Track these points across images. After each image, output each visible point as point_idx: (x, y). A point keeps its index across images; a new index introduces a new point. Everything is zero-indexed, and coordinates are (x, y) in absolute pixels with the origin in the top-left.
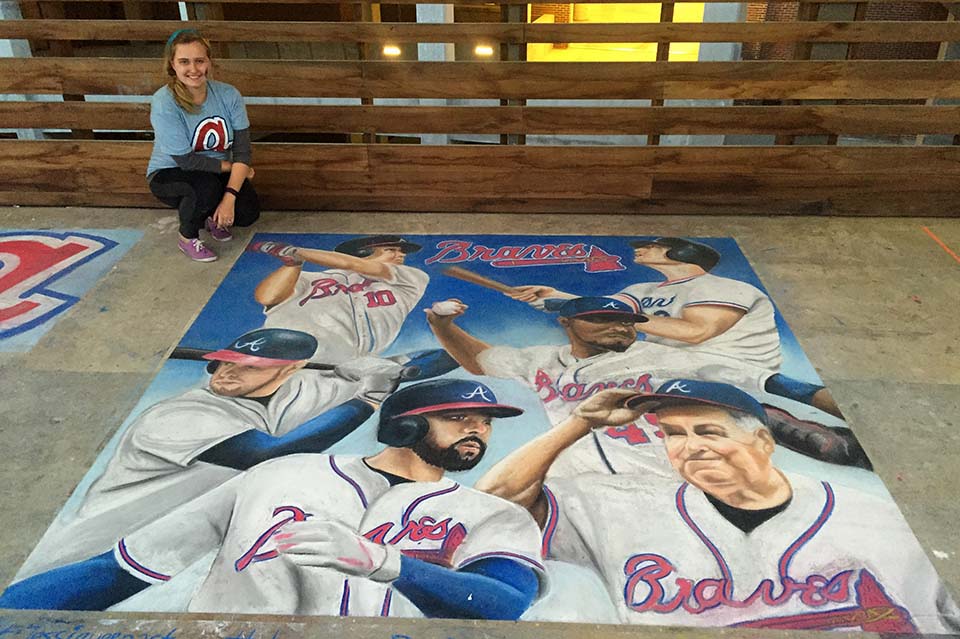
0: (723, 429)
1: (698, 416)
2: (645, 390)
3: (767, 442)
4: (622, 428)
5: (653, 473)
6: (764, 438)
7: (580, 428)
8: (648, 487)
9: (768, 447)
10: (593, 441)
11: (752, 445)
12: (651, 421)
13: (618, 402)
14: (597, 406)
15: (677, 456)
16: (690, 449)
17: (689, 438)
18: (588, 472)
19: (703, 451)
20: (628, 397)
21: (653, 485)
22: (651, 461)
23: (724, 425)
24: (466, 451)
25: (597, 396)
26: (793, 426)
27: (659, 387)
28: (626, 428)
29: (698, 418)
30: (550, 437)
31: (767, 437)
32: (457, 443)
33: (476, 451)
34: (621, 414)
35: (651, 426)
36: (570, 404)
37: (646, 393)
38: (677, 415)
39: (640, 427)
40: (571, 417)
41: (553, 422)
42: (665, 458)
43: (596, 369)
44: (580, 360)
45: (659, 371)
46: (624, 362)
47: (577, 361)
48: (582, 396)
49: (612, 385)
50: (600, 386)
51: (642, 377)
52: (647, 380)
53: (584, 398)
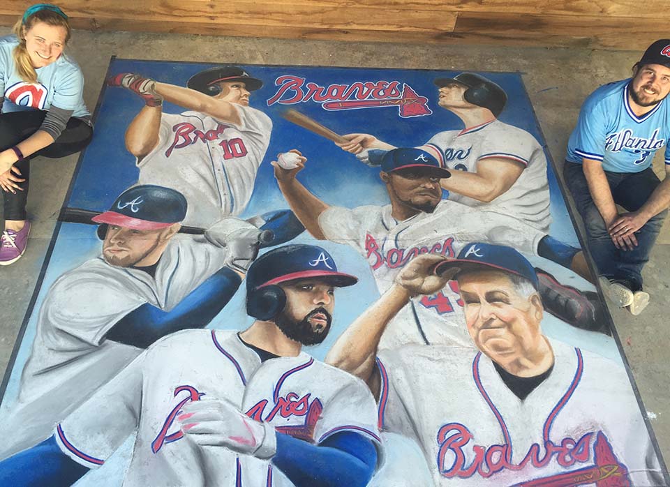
0: (507, 296)
1: (488, 282)
2: (449, 255)
3: (538, 309)
4: (432, 296)
5: (456, 343)
6: (536, 305)
7: (401, 297)
8: (453, 358)
9: (538, 313)
10: (411, 311)
11: (527, 312)
12: (455, 290)
13: (428, 268)
14: (413, 274)
15: (473, 326)
16: (482, 318)
17: (482, 306)
18: (409, 343)
19: (492, 320)
20: (437, 263)
21: (456, 355)
22: (455, 331)
23: (508, 293)
24: (317, 323)
25: (413, 263)
26: (557, 291)
27: (459, 251)
28: (435, 296)
29: (488, 284)
30: (379, 307)
31: (538, 303)
32: (309, 315)
33: (324, 323)
34: (431, 281)
35: (454, 294)
36: (393, 271)
37: (450, 259)
38: (473, 281)
39: (446, 295)
40: (394, 286)
41: (381, 291)
42: (465, 327)
43: (412, 233)
44: (399, 222)
45: (459, 233)
46: (433, 224)
47: (397, 224)
48: (402, 262)
49: (424, 250)
50: (415, 252)
51: (447, 240)
52: (451, 244)
53: (403, 265)
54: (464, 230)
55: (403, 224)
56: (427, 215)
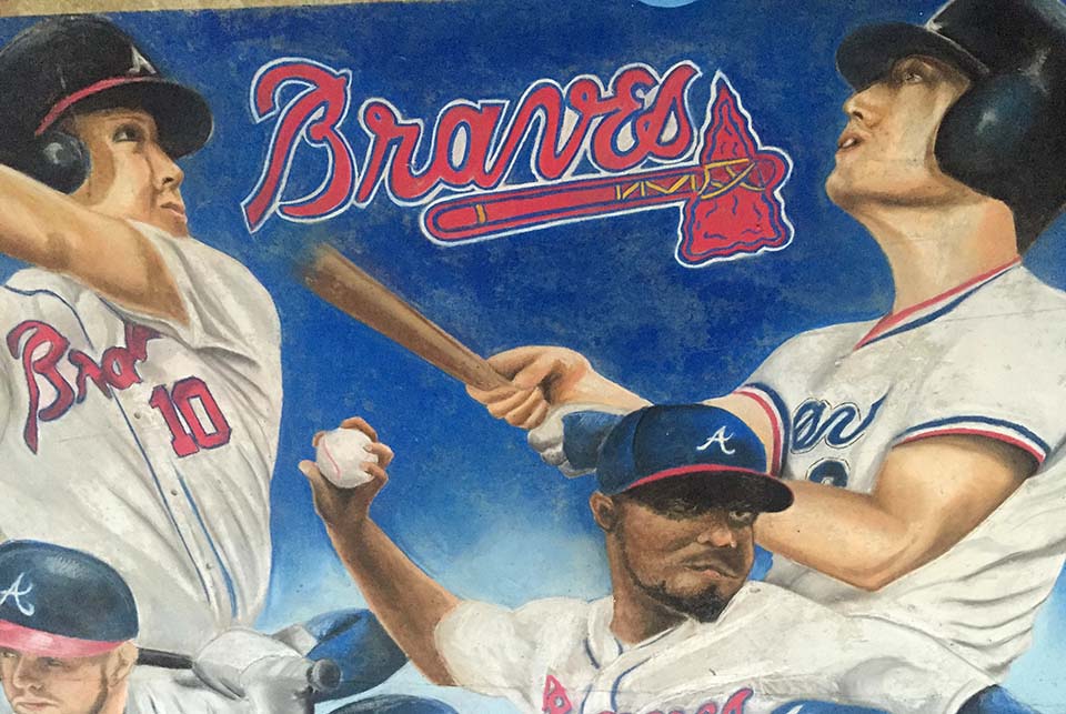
43: (653, 676)
44: (626, 647)
45: (770, 676)
46: (709, 652)
47: (621, 652)
51: (735, 695)
52: (743, 703)
54: (786, 668)
55: (635, 651)
56: (700, 627)
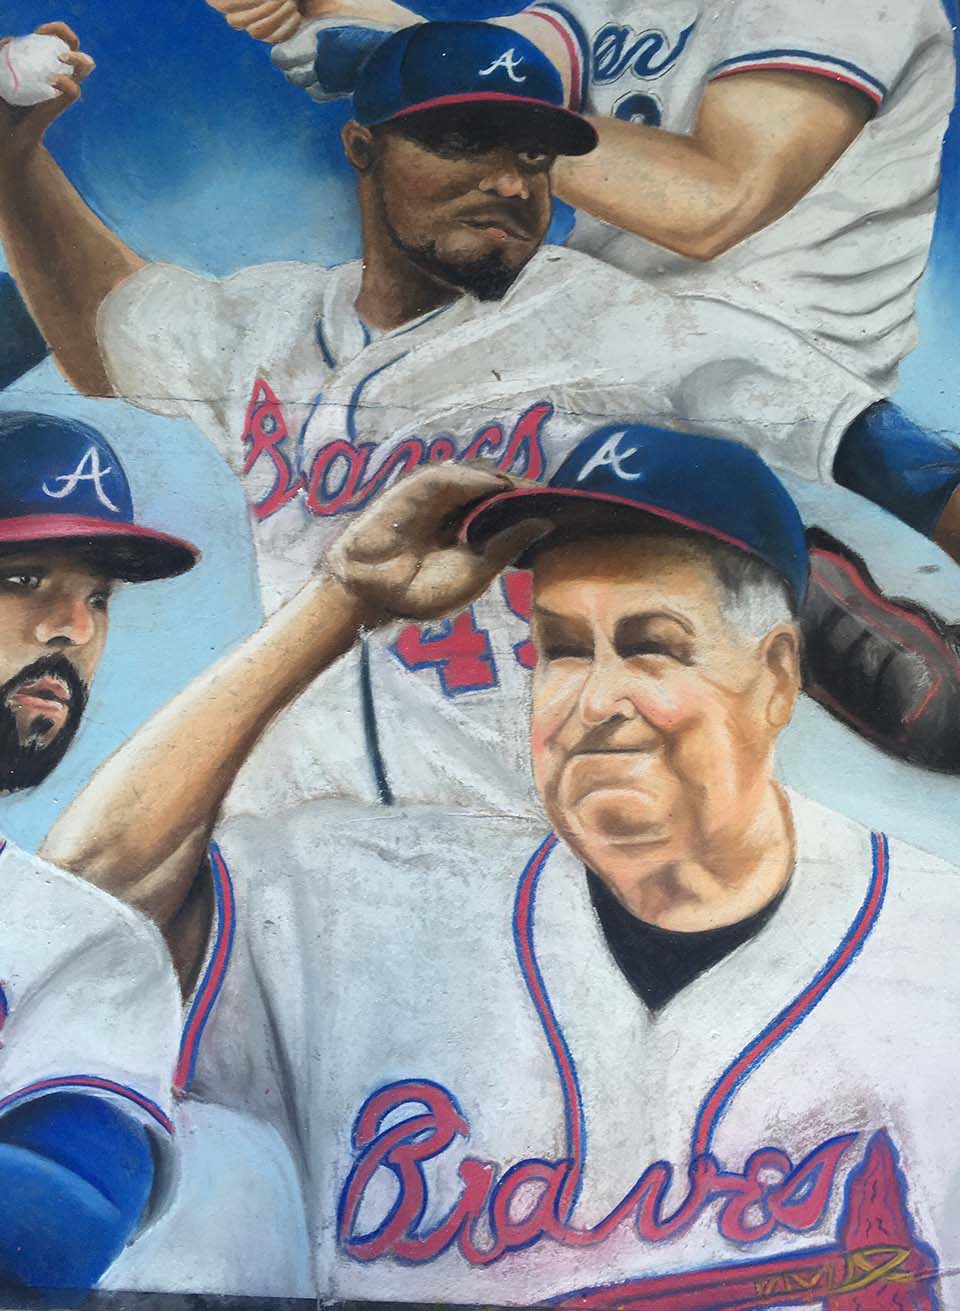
0: (689, 631)
1: (638, 578)
2: (525, 472)
3: (781, 688)
4: (436, 627)
5: (481, 800)
7: (333, 625)
8: (460, 853)
9: (780, 700)
10: (352, 680)
11: (741, 697)
12: (517, 604)
13: (444, 519)
14: (388, 538)
15: (551, 740)
16: (588, 712)
17: (598, 667)
18: (327, 796)
19: (618, 719)
20: (478, 501)
21: (471, 844)
22: (486, 756)
23: (696, 620)
24: (34, 714)
25: (395, 497)
26: (862, 621)
27: (562, 457)
28: (448, 627)
29: (635, 587)
30: (250, 660)
31: (788, 663)
32: (12, 683)
33: (59, 713)
34: (445, 569)
35: (512, 619)
36: (323, 526)
37: (526, 485)
38: (587, 574)
39: (483, 622)
40: (316, 583)
41: (270, 600)
42: (521, 746)
43: (412, 380)
44: (376, 334)
45: (578, 384)
46: (492, 344)
47: (368, 341)
48: (360, 493)
49: (444, 447)
50: (412, 453)
51: (528, 411)
52: (540, 427)
53: (360, 507)
54: (597, 371)
55: (388, 341)
56: (480, 307)
